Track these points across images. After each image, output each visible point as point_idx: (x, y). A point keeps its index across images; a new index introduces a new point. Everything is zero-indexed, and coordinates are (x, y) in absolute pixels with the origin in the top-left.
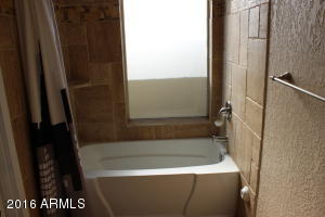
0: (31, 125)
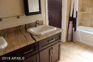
0: (70, 17)
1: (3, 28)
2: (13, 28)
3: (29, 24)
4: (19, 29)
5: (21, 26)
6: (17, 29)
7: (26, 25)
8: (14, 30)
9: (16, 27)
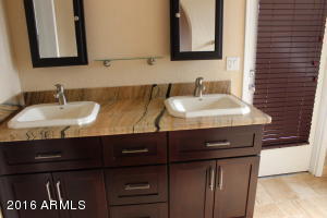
1: (111, 85)
2: (133, 88)
3: (180, 85)
4: (148, 92)
5: (154, 86)
6: (144, 94)
7: (170, 85)
8: (136, 95)
9: (142, 87)
